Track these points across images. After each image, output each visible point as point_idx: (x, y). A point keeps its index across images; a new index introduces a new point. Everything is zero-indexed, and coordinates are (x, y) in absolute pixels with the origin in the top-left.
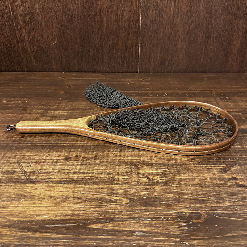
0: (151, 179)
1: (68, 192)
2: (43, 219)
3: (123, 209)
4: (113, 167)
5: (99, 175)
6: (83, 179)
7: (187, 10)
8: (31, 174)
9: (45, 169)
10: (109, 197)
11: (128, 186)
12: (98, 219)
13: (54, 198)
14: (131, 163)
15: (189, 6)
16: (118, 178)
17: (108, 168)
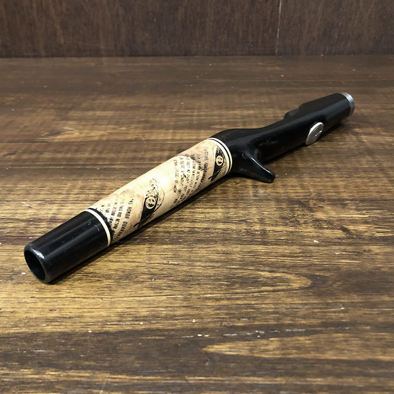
0: (354, 232)
1: (134, 262)
2: (66, 330)
3: (301, 302)
4: (245, 209)
5: (211, 225)
6: (169, 233)
8: (31, 225)
10: (250, 272)
11: (296, 249)
12: (233, 329)
13: (95, 277)
14: (287, 200)
16: (263, 230)
17: (232, 210)
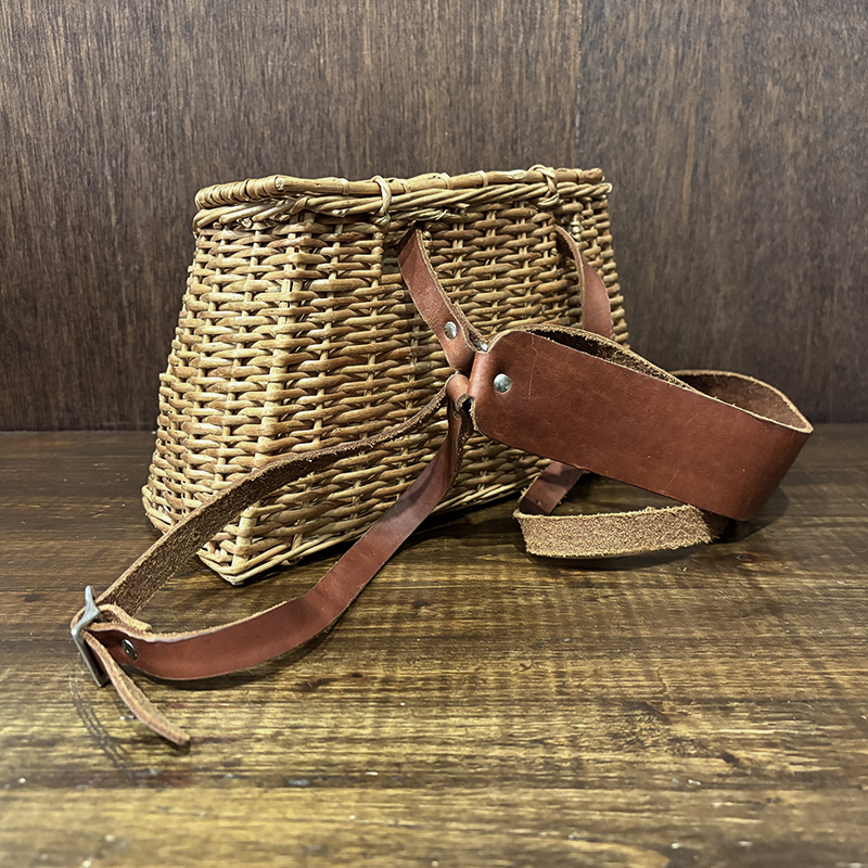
0: (746, 762)
1: (332, 821)
4: (541, 718)
5: (478, 751)
6: (398, 765)
7: (739, 197)
8: (140, 748)
9: (207, 728)
10: (552, 842)
11: (637, 795)
13: (260, 850)
14: (621, 700)
15: (746, 185)
16: (576, 759)
17: (516, 720)
